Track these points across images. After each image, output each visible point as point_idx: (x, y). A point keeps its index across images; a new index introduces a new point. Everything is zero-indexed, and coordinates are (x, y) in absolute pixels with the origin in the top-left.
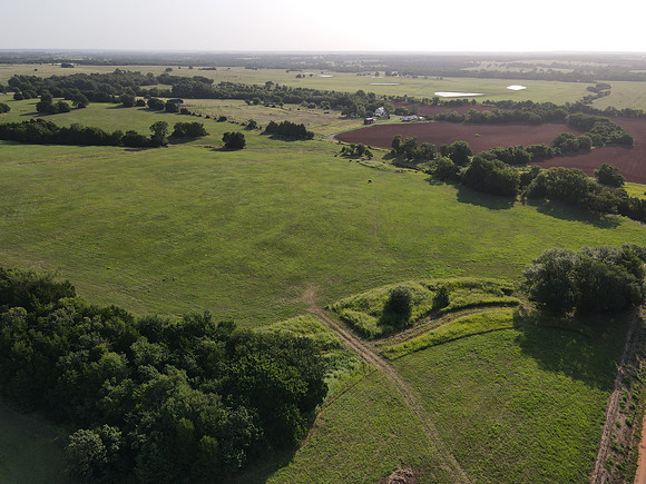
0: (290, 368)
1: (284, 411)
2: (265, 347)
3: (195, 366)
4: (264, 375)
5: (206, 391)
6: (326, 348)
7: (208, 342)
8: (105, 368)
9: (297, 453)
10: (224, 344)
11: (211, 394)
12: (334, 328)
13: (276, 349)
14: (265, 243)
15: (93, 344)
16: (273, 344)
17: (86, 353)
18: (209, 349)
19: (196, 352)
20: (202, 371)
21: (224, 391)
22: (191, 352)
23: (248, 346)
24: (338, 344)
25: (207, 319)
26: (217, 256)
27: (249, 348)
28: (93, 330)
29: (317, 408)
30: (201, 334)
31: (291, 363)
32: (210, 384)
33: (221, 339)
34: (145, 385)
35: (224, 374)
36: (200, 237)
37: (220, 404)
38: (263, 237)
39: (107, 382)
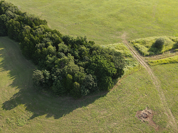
0: (111, 63)
1: (106, 78)
2: (103, 53)
3: (78, 55)
4: (101, 64)
5: (79, 65)
6: (126, 56)
7: (84, 48)
8: (48, 51)
9: (108, 93)
10: (89, 49)
11: (81, 67)
12: (131, 50)
13: (107, 55)
14: (112, 15)
15: (47, 42)
16: (107, 53)
17: (44, 44)
18: (83, 51)
19: (79, 51)
20: (79, 58)
21: (86, 67)
22: (77, 50)
23: (97, 52)
24: (131, 56)
25: (85, 39)
26: (94, 18)
27: (97, 53)
28: (48, 37)
29: (119, 78)
30: (81, 44)
31: (112, 61)
32: (81, 63)
33: (88, 47)
34: (59, 59)
35: (87, 60)
36: (90, 10)
37: (83, 71)
38: (111, 13)
39: (48, 56)
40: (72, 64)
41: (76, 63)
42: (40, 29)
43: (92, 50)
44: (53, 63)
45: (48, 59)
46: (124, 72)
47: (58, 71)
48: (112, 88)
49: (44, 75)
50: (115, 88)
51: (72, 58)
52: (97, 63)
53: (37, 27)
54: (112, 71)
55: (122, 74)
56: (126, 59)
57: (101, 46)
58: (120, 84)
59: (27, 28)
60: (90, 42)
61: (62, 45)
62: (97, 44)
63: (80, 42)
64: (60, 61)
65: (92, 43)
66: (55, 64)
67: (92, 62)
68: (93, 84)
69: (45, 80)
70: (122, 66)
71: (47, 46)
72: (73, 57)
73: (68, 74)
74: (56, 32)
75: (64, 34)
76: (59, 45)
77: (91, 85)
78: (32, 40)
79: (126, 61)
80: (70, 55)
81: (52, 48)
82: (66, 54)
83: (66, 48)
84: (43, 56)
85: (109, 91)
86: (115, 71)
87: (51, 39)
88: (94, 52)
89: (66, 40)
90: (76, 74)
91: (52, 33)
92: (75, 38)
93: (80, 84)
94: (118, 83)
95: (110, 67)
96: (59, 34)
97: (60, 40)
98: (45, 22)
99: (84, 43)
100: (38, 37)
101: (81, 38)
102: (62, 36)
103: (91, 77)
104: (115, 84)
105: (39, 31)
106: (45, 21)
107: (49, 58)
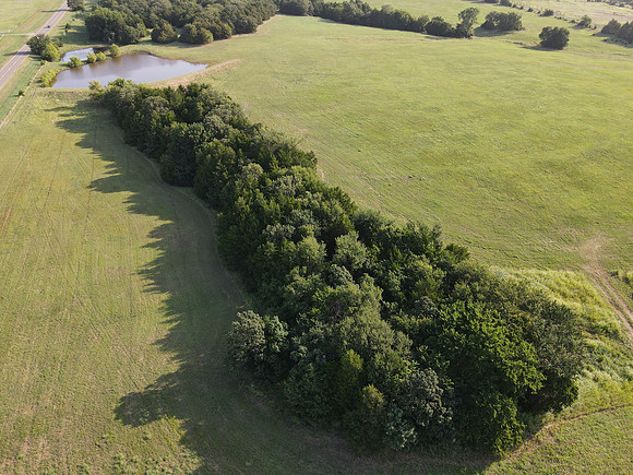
11: (401, 334)
12: (617, 307)
13: (512, 308)
15: (302, 222)
16: (511, 299)
17: (291, 229)
18: (422, 275)
19: (405, 272)
22: (399, 268)
25: (435, 235)
27: (474, 292)
29: (549, 415)
30: (419, 251)
31: (529, 337)
32: (404, 320)
33: (442, 266)
34: (330, 290)
39: (296, 269)
40: (371, 314)
41: (385, 314)
42: (289, 178)
43: (453, 278)
44: (307, 299)
45: (292, 280)
46: (574, 391)
47: (319, 329)
48: (513, 449)
49: (269, 333)
50: (527, 451)
51: (375, 293)
52: (468, 332)
53: (284, 171)
54: (521, 378)
55: (568, 401)
56: (591, 342)
57: (493, 270)
58: (551, 440)
59: (254, 169)
60: (450, 248)
61: (348, 242)
62: (475, 260)
63: (414, 243)
64: (333, 295)
65: (460, 254)
66: (312, 304)
67: (449, 324)
68: (437, 412)
69: (268, 352)
70: (573, 368)
71: (298, 237)
72: (380, 291)
73: (349, 348)
74: (339, 196)
75: (363, 206)
76: (339, 240)
77: (427, 414)
78: (256, 208)
79: (591, 348)
80: (369, 282)
81: (313, 246)
82: (357, 277)
83: (362, 254)
84: (281, 267)
85: (498, 458)
86: (535, 382)
87: (319, 215)
88: (462, 286)
89: (367, 228)
90: (378, 356)
91: (326, 197)
92: (400, 224)
93: (388, 397)
94: (542, 435)
95: (515, 359)
96: (346, 204)
97: (348, 223)
98: (310, 160)
99: (431, 247)
100: (277, 201)
101: (421, 229)
102: (356, 213)
103: (432, 381)
104: (529, 433)
105: (286, 184)
106: (310, 156)
107: (297, 277)
